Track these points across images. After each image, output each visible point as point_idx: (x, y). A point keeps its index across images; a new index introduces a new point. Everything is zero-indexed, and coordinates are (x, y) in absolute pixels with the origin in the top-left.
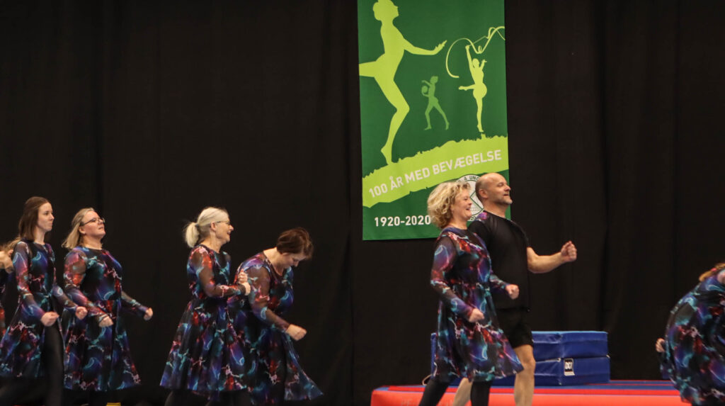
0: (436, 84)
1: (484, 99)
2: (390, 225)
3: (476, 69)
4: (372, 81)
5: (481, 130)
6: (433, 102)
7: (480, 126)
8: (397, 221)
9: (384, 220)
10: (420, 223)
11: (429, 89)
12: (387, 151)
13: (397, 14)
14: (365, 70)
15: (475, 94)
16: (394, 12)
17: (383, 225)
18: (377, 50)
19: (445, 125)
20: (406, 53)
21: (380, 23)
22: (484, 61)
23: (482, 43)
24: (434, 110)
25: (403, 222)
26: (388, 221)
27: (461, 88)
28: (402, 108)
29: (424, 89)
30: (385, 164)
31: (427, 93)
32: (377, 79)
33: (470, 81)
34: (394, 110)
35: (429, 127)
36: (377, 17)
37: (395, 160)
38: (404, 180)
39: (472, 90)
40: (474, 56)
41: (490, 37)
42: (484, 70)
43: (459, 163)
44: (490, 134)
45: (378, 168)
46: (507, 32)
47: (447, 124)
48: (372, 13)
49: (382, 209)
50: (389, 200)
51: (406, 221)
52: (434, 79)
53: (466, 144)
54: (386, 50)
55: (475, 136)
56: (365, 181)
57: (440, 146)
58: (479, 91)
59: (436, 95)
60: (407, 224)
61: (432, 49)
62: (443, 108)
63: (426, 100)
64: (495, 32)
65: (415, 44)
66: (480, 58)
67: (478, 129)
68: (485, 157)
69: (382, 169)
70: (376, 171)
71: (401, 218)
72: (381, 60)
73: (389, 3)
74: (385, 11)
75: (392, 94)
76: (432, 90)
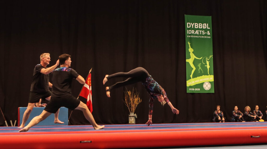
0: (201, 65)
1: (209, 68)
2: (192, 90)
3: (208, 63)
5: (209, 74)
6: (200, 68)
7: (208, 73)
8: (193, 89)
9: (191, 89)
10: (198, 90)
11: (199, 65)
12: (191, 76)
13: (193, 51)
14: (187, 61)
15: (207, 67)
16: (193, 50)
18: (189, 57)
19: (202, 72)
20: (195, 58)
21: (190, 53)
22: (209, 62)
23: (209, 58)
24: (200, 69)
27: (205, 66)
28: (194, 69)
29: (198, 65)
30: (191, 79)
32: (189, 63)
33: (207, 65)
34: (193, 69)
35: (199, 72)
36: (190, 51)
37: (193, 78)
38: (195, 82)
39: (207, 66)
40: (207, 60)
41: (210, 57)
42: (209, 63)
43: (205, 79)
44: (210, 74)
45: (190, 79)
46: (213, 57)
47: (203, 72)
48: (188, 50)
49: (191, 87)
50: (192, 85)
52: (200, 64)
53: (206, 76)
54: (191, 57)
55: (208, 75)
56: (187, 82)
57: (201, 76)
58: (208, 67)
59: (200, 67)
61: (200, 58)
62: (202, 69)
63: (199, 68)
64: (211, 56)
65: (197, 57)
66: (208, 61)
67: (208, 74)
68: (209, 78)
69: (190, 80)
70: (189, 80)
71: (194, 89)
72: (190, 59)
73: (192, 49)
74: (191, 50)
75: (192, 66)
76: (200, 66)
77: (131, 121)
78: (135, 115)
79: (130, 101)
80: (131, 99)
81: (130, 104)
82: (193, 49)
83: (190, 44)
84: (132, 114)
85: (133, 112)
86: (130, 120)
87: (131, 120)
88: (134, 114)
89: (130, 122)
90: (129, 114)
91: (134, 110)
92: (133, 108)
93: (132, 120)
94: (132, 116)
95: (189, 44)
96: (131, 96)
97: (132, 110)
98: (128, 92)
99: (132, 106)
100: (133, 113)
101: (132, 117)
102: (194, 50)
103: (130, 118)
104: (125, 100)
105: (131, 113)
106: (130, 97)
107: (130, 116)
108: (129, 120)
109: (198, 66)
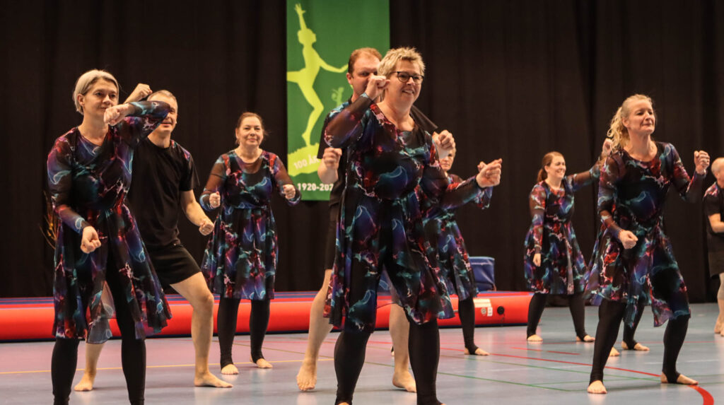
0: (343, 94)
2: (309, 189)
4: (296, 85)
8: (313, 187)
9: (304, 186)
11: (337, 95)
12: (307, 136)
13: (314, 40)
16: (313, 38)
17: (304, 189)
18: (300, 65)
20: (321, 69)
21: (302, 46)
25: (318, 188)
26: (307, 187)
28: (318, 108)
29: (334, 96)
30: (305, 146)
31: (336, 98)
32: (300, 85)
34: (312, 109)
36: (301, 40)
37: (313, 143)
45: (300, 147)
48: (296, 38)
49: (304, 177)
50: (308, 172)
51: (320, 187)
52: (341, 90)
54: (306, 64)
56: (291, 157)
59: (343, 100)
60: (321, 189)
61: (339, 67)
63: (335, 104)
65: (328, 63)
69: (303, 149)
70: (299, 150)
71: (318, 185)
72: (303, 71)
73: (310, 32)
74: (305, 36)
75: (311, 96)
76: (340, 97)
82: (314, 31)
83: (304, 15)
95: (300, 11)
102: (317, 37)
104: (48, 226)
109: (332, 100)
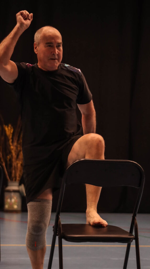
77: (11, 205)
78: (22, 188)
79: (10, 153)
80: (12, 147)
81: (11, 160)
84: (14, 186)
85: (15, 180)
86: (9, 200)
87: (11, 199)
88: (20, 184)
89: (7, 206)
90: (7, 185)
91: (18, 174)
92: (16, 168)
93: (13, 200)
94: (15, 191)
96: (12, 139)
97: (13, 175)
98: (6, 129)
99: (14, 164)
100: (17, 183)
101: (12, 194)
103: (7, 195)
105: (10, 183)
106: (11, 141)
107: (9, 191)
108: (5, 200)
